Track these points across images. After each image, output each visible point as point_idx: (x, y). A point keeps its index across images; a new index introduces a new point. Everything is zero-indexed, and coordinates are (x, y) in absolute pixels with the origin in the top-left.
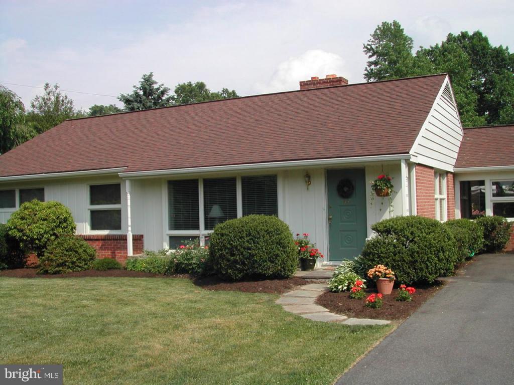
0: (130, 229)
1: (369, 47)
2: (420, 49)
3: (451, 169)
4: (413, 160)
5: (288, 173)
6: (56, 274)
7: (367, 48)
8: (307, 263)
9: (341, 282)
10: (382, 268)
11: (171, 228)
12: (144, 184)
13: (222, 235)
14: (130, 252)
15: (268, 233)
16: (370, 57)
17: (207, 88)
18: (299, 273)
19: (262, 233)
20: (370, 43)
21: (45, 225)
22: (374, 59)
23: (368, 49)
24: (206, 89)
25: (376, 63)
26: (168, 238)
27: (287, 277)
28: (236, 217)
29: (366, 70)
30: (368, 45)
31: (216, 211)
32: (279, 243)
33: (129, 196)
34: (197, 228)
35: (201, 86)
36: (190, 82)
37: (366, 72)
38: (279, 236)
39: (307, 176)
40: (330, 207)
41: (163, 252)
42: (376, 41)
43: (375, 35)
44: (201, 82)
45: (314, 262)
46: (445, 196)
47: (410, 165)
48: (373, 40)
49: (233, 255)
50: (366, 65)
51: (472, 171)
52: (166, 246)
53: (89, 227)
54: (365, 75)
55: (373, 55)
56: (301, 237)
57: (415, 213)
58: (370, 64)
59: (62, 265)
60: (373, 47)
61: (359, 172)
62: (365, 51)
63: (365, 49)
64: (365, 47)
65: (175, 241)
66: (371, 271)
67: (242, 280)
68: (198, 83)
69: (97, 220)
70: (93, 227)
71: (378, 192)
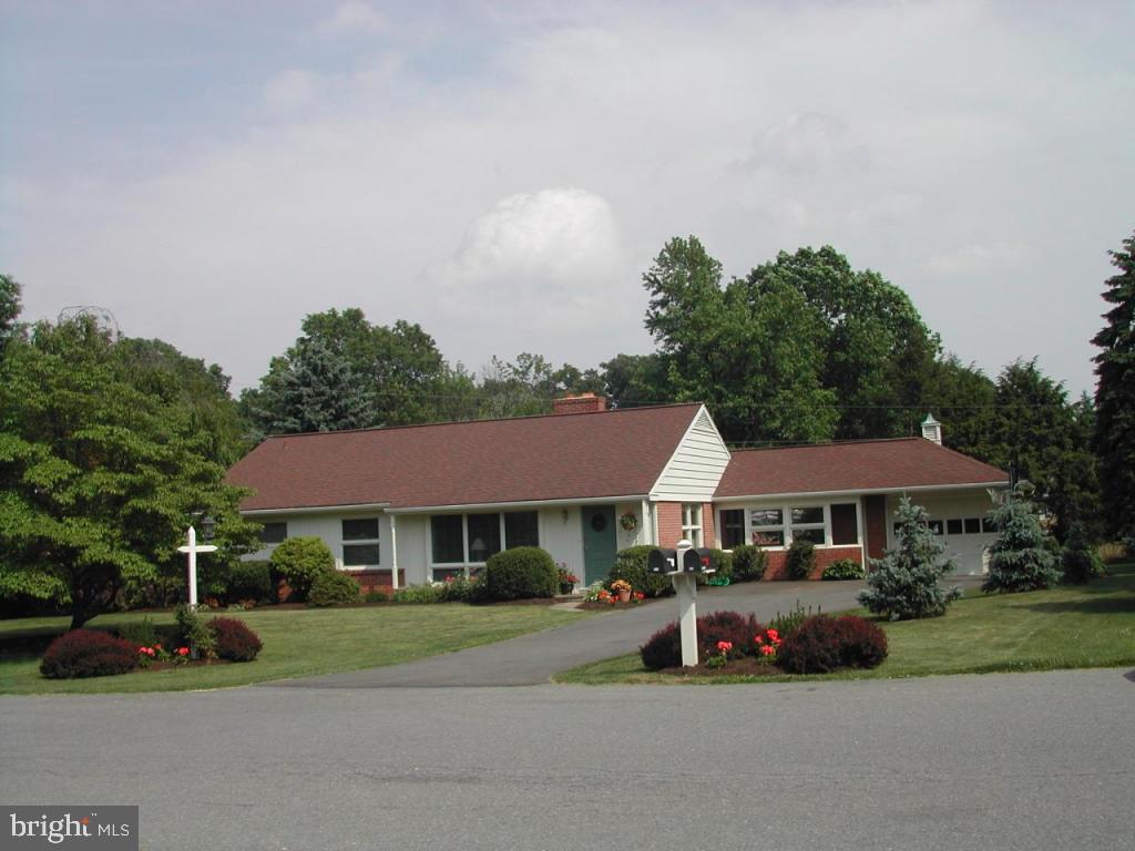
0: (395, 562)
1: (652, 278)
2: (732, 281)
3: (709, 499)
4: (652, 499)
5: (548, 510)
6: (329, 606)
7: (649, 280)
8: (566, 587)
9: (593, 595)
10: (621, 582)
11: (435, 561)
12: (405, 520)
13: (499, 563)
14: (396, 585)
15: (535, 559)
16: (654, 293)
17: (366, 319)
18: (559, 596)
19: (531, 561)
20: (654, 272)
21: (312, 560)
22: (660, 296)
23: (651, 281)
24: (364, 322)
25: (663, 303)
26: (431, 571)
27: (551, 597)
28: (499, 549)
29: (648, 314)
30: (651, 274)
31: (479, 545)
32: (545, 568)
33: (394, 531)
34: (462, 560)
35: (355, 316)
36: (333, 310)
37: (648, 318)
38: (544, 563)
39: (565, 512)
40: (586, 540)
41: (427, 584)
42: (663, 269)
43: (662, 260)
44: (355, 308)
45: (572, 587)
46: (700, 526)
47: (651, 504)
48: (659, 267)
49: (509, 578)
50: (647, 306)
51: (732, 500)
52: (430, 579)
53: (342, 563)
54: (648, 322)
55: (659, 291)
56: (561, 566)
57: (657, 544)
58: (655, 304)
59: (335, 597)
60: (659, 277)
61: (610, 509)
62: (645, 285)
63: (647, 282)
64: (646, 278)
65: (438, 575)
66: (614, 585)
67: (516, 599)
68: (350, 311)
69: (351, 555)
70: (346, 563)
71: (625, 526)
